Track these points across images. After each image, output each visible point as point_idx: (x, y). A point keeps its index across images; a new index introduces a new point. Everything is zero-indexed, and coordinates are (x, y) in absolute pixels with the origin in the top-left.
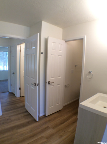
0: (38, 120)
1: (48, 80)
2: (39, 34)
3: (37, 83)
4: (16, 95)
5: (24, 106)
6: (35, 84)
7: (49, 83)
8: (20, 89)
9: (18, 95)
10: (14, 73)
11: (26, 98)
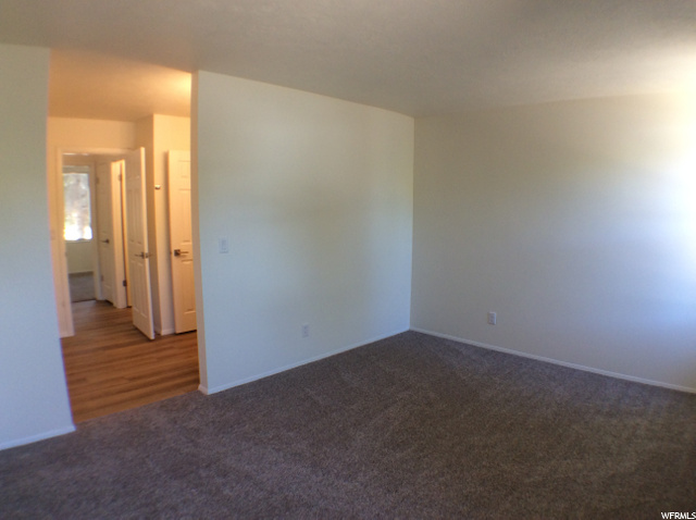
0: (152, 337)
1: (174, 248)
2: (143, 150)
3: (146, 251)
4: (115, 304)
5: (131, 322)
6: (143, 256)
7: (177, 253)
8: (125, 283)
9: (120, 303)
10: (107, 241)
11: (134, 308)
